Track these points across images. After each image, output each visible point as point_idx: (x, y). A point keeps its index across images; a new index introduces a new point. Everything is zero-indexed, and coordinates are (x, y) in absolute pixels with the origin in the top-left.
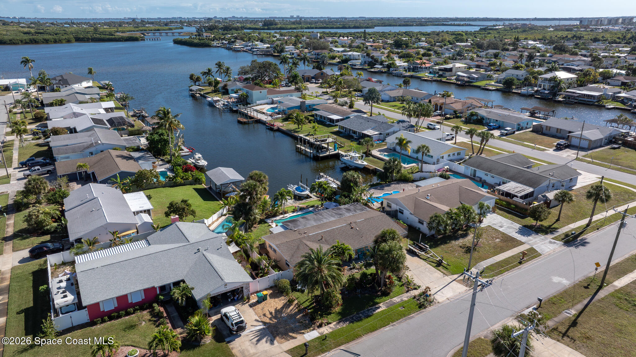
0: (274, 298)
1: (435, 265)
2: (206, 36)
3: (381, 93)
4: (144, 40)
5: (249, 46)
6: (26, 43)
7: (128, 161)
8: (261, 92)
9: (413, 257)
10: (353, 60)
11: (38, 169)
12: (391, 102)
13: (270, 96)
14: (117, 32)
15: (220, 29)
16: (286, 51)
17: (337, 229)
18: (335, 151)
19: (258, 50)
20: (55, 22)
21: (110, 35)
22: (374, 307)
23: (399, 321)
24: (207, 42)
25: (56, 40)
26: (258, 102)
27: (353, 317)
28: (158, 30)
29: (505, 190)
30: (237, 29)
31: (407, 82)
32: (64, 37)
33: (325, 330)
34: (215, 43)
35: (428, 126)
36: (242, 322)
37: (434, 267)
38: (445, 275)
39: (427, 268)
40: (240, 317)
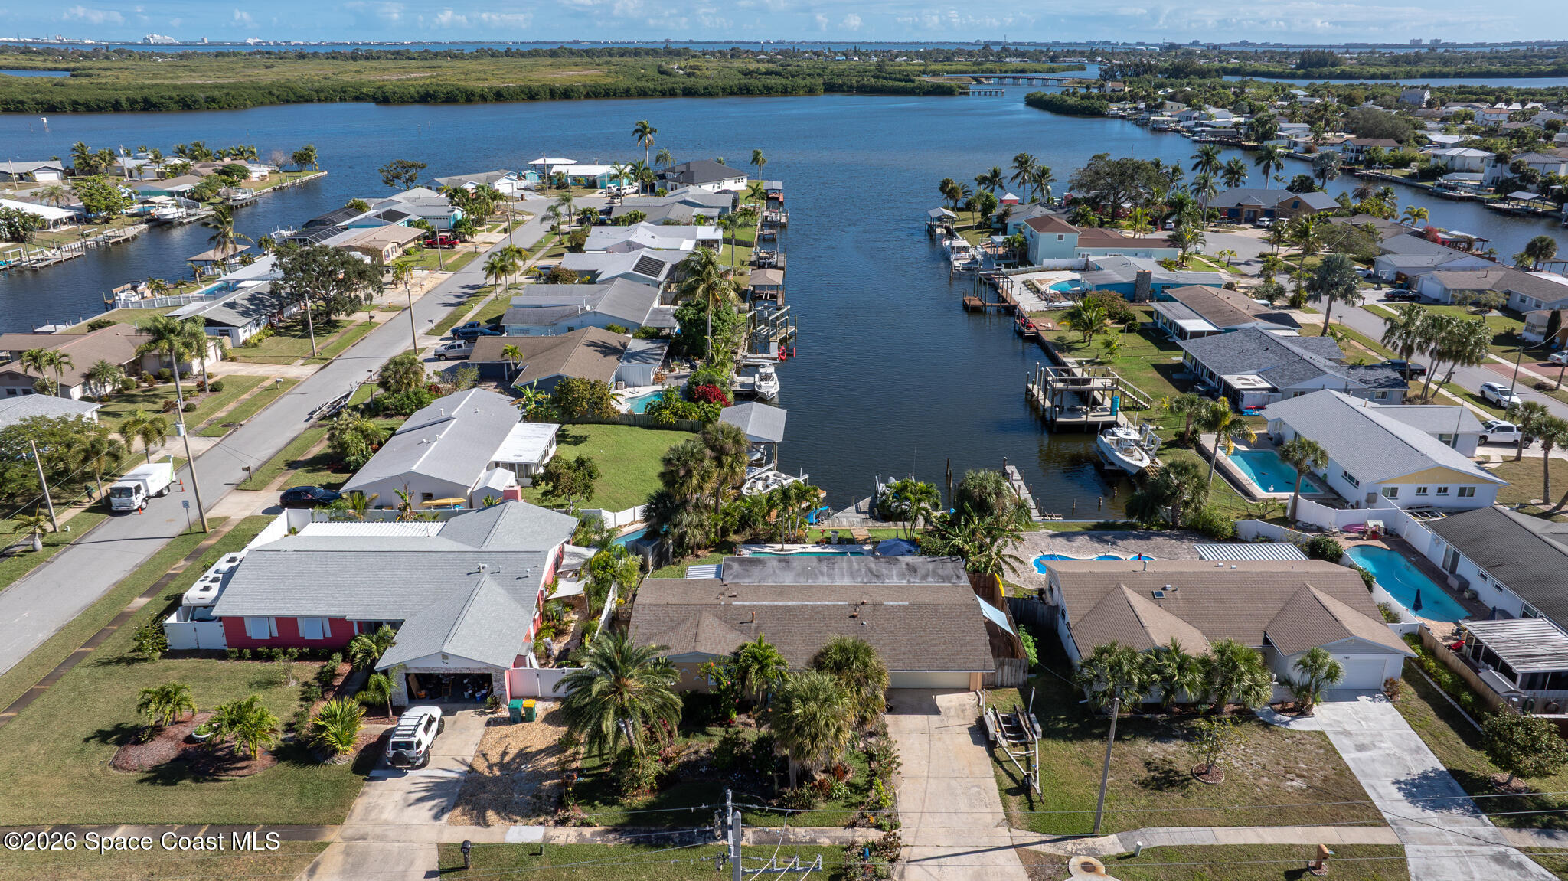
0: (551, 725)
1: (1009, 784)
2: (1113, 91)
3: (1424, 276)
4: (967, 94)
5: (1195, 119)
6: (732, 94)
7: (607, 358)
8: (1061, 238)
9: (975, 743)
10: (1460, 171)
11: (460, 346)
12: (1446, 304)
13: (1085, 250)
14: (924, 73)
15: (1160, 73)
16: (1279, 137)
17: (814, 607)
18: (1111, 415)
19: (1203, 131)
20: (826, 51)
21: (906, 81)
24: (1097, 104)
25: (786, 89)
26: (1046, 262)
28: (1023, 71)
29: (1483, 637)
30: (1203, 74)
31: (1542, 248)
32: (803, 83)
33: (565, 836)
34: (1114, 108)
35: (1483, 392)
36: (409, 745)
37: (1001, 790)
38: (1009, 821)
39: (978, 786)
40: (413, 735)
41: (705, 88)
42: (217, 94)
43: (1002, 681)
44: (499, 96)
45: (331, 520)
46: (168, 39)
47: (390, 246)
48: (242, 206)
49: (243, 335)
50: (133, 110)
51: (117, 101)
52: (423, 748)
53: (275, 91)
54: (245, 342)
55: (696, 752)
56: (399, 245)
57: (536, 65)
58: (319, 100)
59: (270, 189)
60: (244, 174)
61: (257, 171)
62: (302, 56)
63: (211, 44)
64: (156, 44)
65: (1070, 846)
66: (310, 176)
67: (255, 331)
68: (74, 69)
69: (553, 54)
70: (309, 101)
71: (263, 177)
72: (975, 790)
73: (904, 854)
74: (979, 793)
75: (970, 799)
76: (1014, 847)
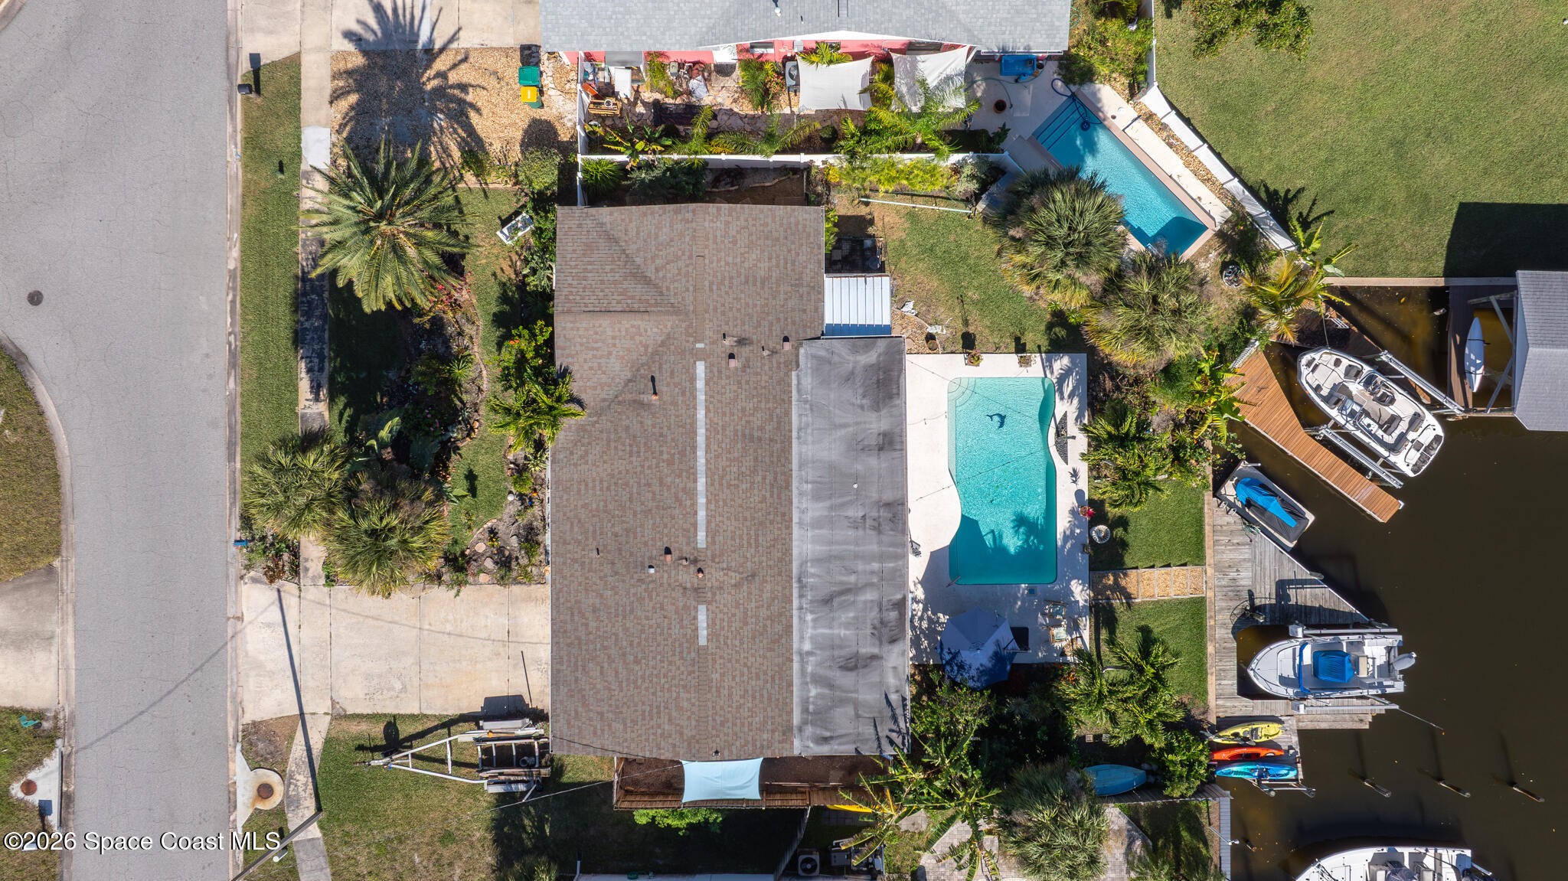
0: (526, 132)
22: (325, 381)
23: (238, 409)
27: (320, 295)
33: (313, 195)
37: (394, 716)
38: (340, 716)
39: (404, 689)
55: (460, 334)
65: (303, 779)
72: (398, 686)
73: (289, 587)
74: (392, 689)
75: (380, 676)
76: (302, 714)
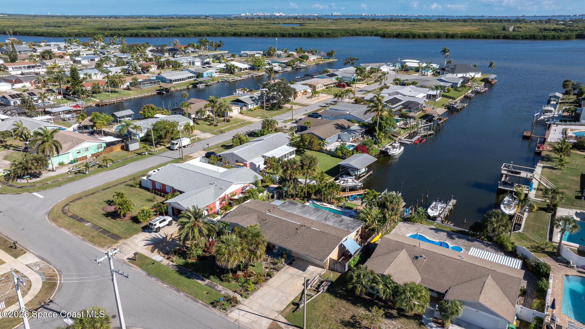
1: (297, 301)
17: (289, 222)
22: (203, 278)
33: (165, 262)
36: (152, 224)
37: (291, 302)
39: (287, 297)
40: (155, 222)
41: (514, 36)
42: (330, 32)
43: (337, 269)
44: (425, 36)
45: (209, 163)
46: (339, 14)
47: (320, 85)
48: (301, 68)
49: (250, 107)
50: (304, 36)
51: (301, 34)
52: (156, 227)
53: (349, 32)
54: (250, 109)
56: (325, 86)
57: (454, 25)
58: (363, 35)
59: (315, 64)
60: (307, 58)
61: (312, 58)
62: (373, 20)
63: (351, 15)
64: (335, 15)
65: (291, 328)
66: (331, 60)
67: (255, 106)
68: (301, 24)
69: (465, 21)
70: (360, 35)
71: (314, 60)
72: (285, 298)
73: (239, 306)
74: (284, 300)
75: (279, 300)
76: (274, 320)
